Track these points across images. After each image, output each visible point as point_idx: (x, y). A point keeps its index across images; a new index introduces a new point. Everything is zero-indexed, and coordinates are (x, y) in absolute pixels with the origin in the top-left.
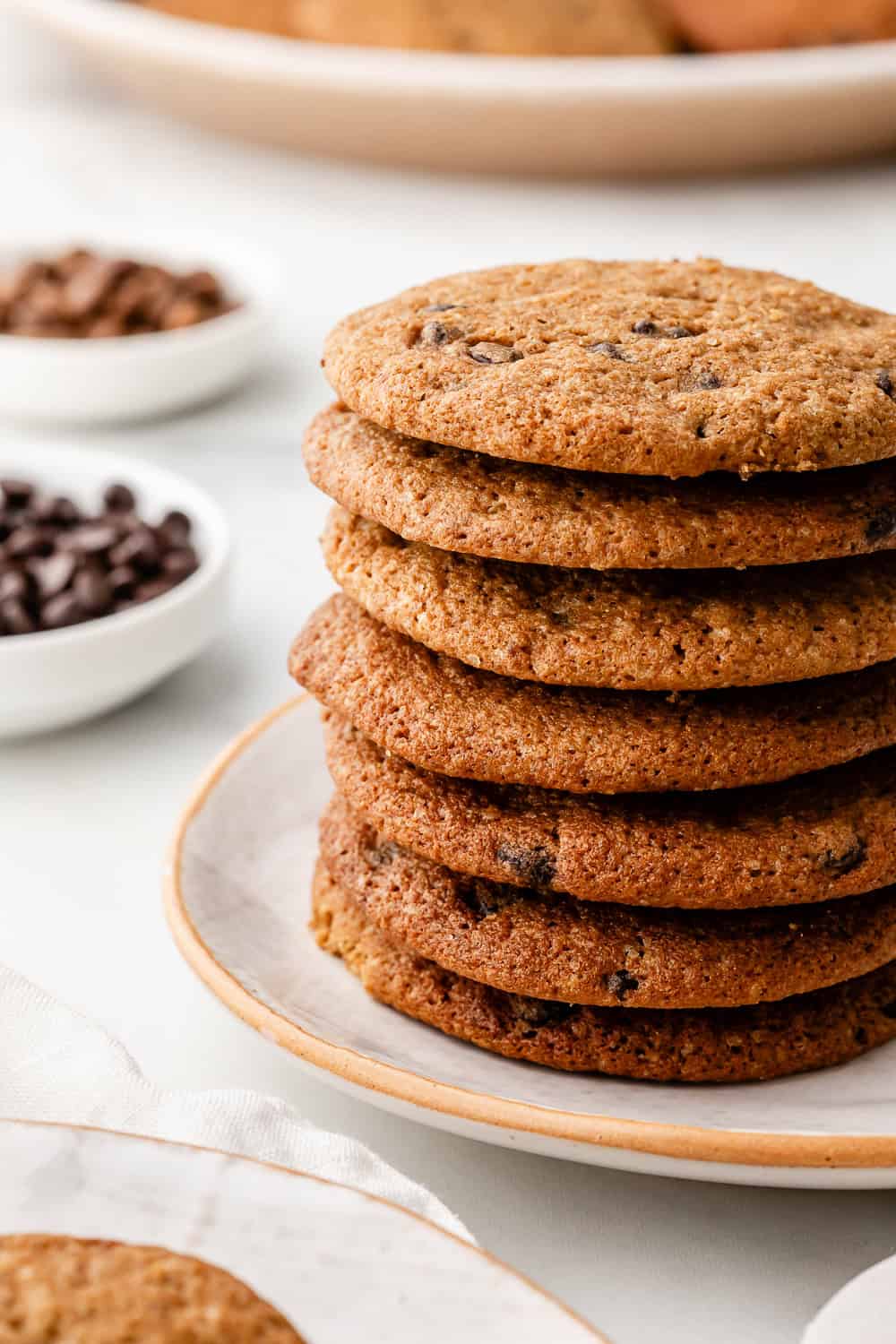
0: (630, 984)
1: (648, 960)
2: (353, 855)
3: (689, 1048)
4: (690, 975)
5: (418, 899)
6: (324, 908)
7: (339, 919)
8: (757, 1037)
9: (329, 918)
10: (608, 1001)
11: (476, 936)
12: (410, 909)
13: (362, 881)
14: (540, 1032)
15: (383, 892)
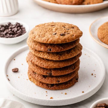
0: (59, 81)
1: (60, 79)
2: (33, 74)
3: (63, 87)
4: (63, 80)
5: (40, 77)
6: (30, 78)
7: (32, 78)
8: (68, 85)
9: (31, 79)
10: (58, 83)
11: (46, 80)
12: (40, 78)
13: (34, 76)
14: (51, 87)
15: (37, 77)
